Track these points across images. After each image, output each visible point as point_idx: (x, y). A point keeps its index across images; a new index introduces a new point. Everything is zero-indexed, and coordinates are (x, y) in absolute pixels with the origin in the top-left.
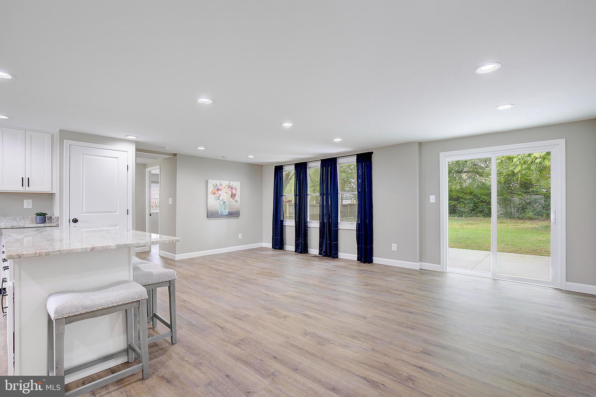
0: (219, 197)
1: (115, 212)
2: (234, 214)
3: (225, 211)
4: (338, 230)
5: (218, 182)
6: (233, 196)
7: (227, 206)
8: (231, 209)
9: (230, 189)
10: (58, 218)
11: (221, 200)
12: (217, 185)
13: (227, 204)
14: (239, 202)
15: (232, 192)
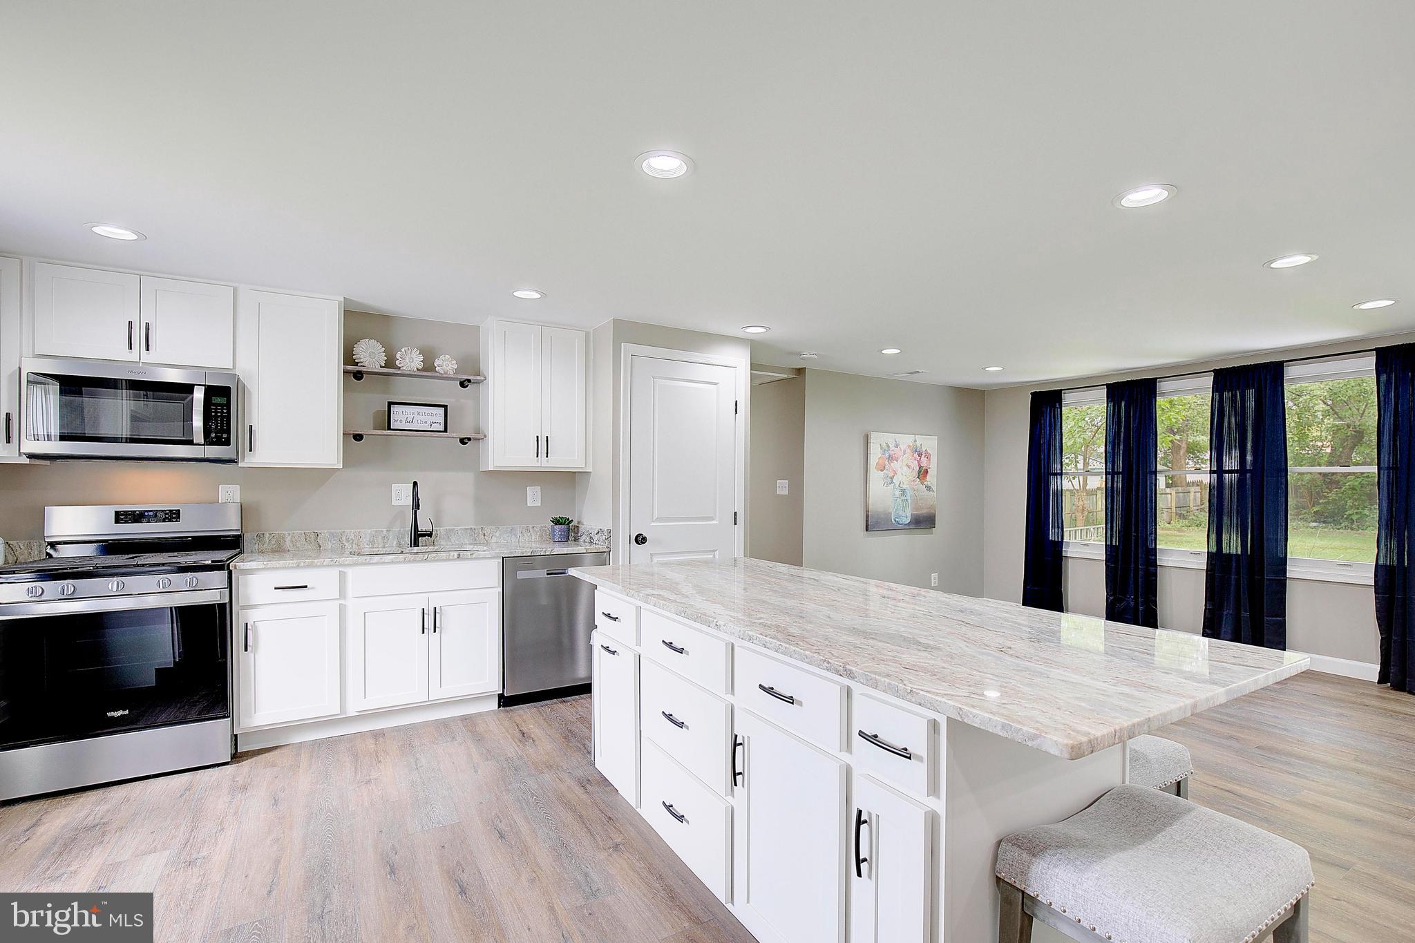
0: (892, 478)
1: (712, 519)
2: (924, 522)
3: (904, 514)
4: (1286, 580)
5: (889, 438)
6: (923, 473)
7: (909, 501)
8: (917, 509)
9: (916, 455)
10: (610, 532)
11: (897, 486)
12: (888, 446)
13: (909, 494)
14: (935, 489)
15: (919, 465)
